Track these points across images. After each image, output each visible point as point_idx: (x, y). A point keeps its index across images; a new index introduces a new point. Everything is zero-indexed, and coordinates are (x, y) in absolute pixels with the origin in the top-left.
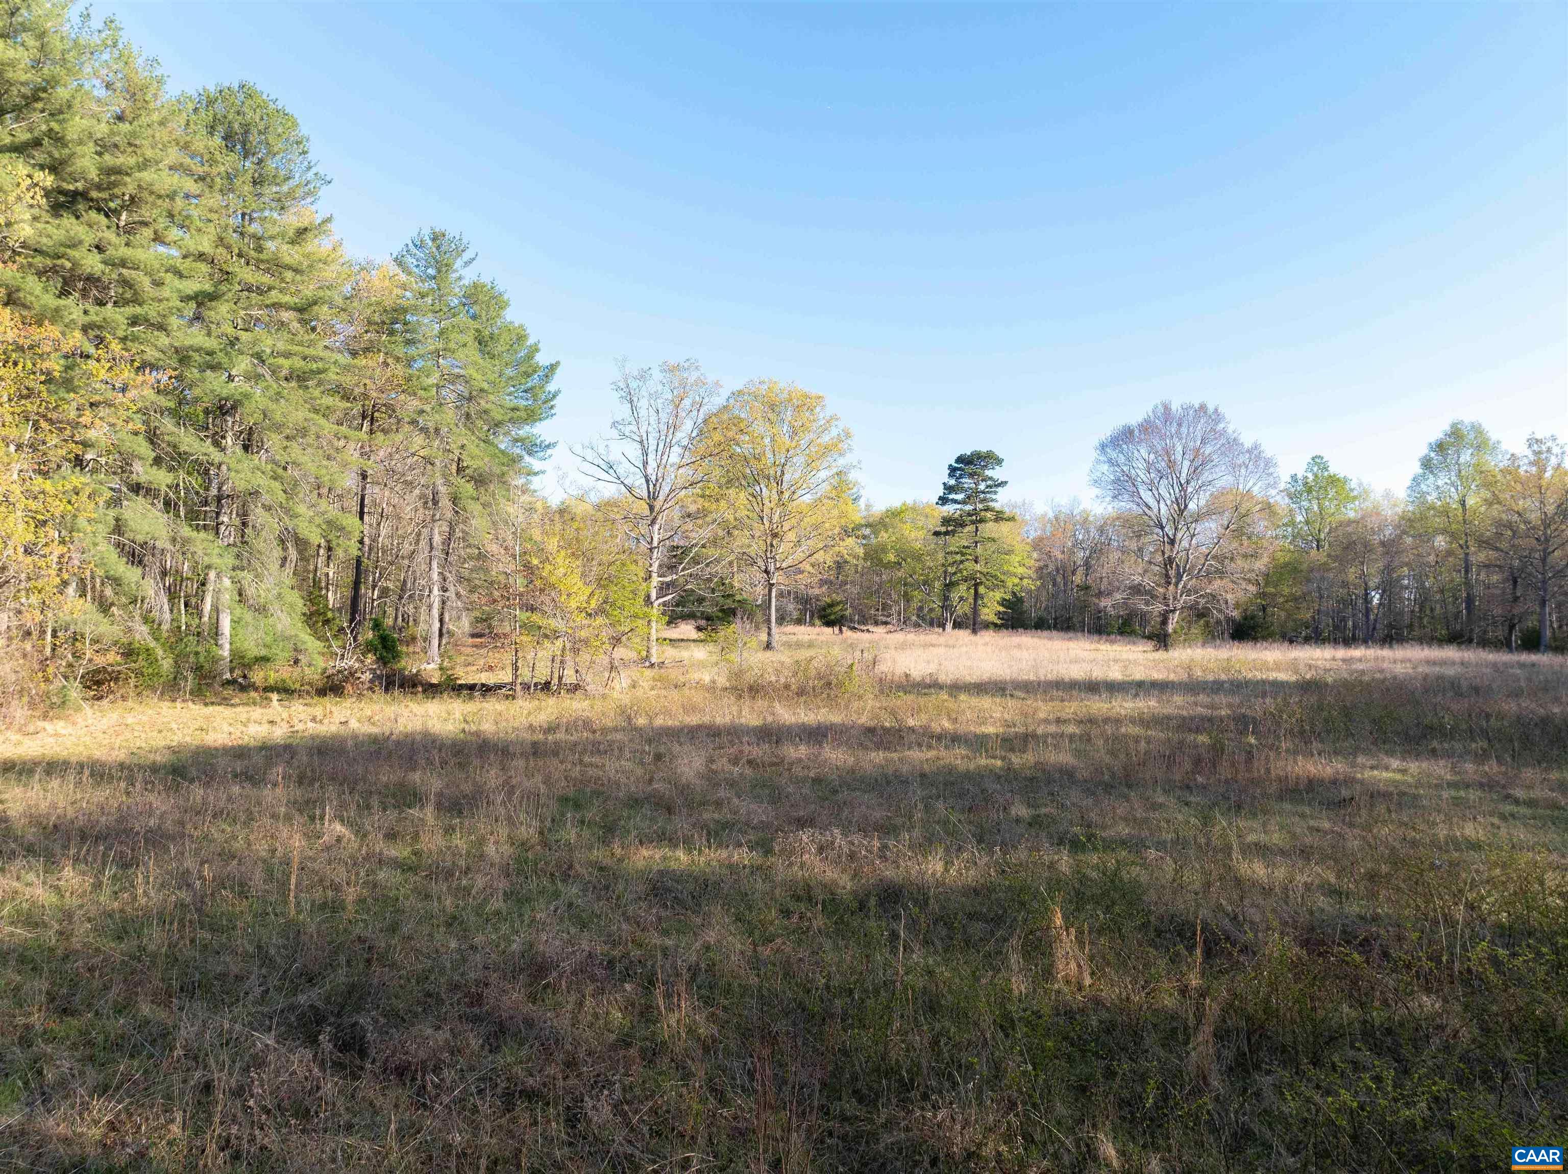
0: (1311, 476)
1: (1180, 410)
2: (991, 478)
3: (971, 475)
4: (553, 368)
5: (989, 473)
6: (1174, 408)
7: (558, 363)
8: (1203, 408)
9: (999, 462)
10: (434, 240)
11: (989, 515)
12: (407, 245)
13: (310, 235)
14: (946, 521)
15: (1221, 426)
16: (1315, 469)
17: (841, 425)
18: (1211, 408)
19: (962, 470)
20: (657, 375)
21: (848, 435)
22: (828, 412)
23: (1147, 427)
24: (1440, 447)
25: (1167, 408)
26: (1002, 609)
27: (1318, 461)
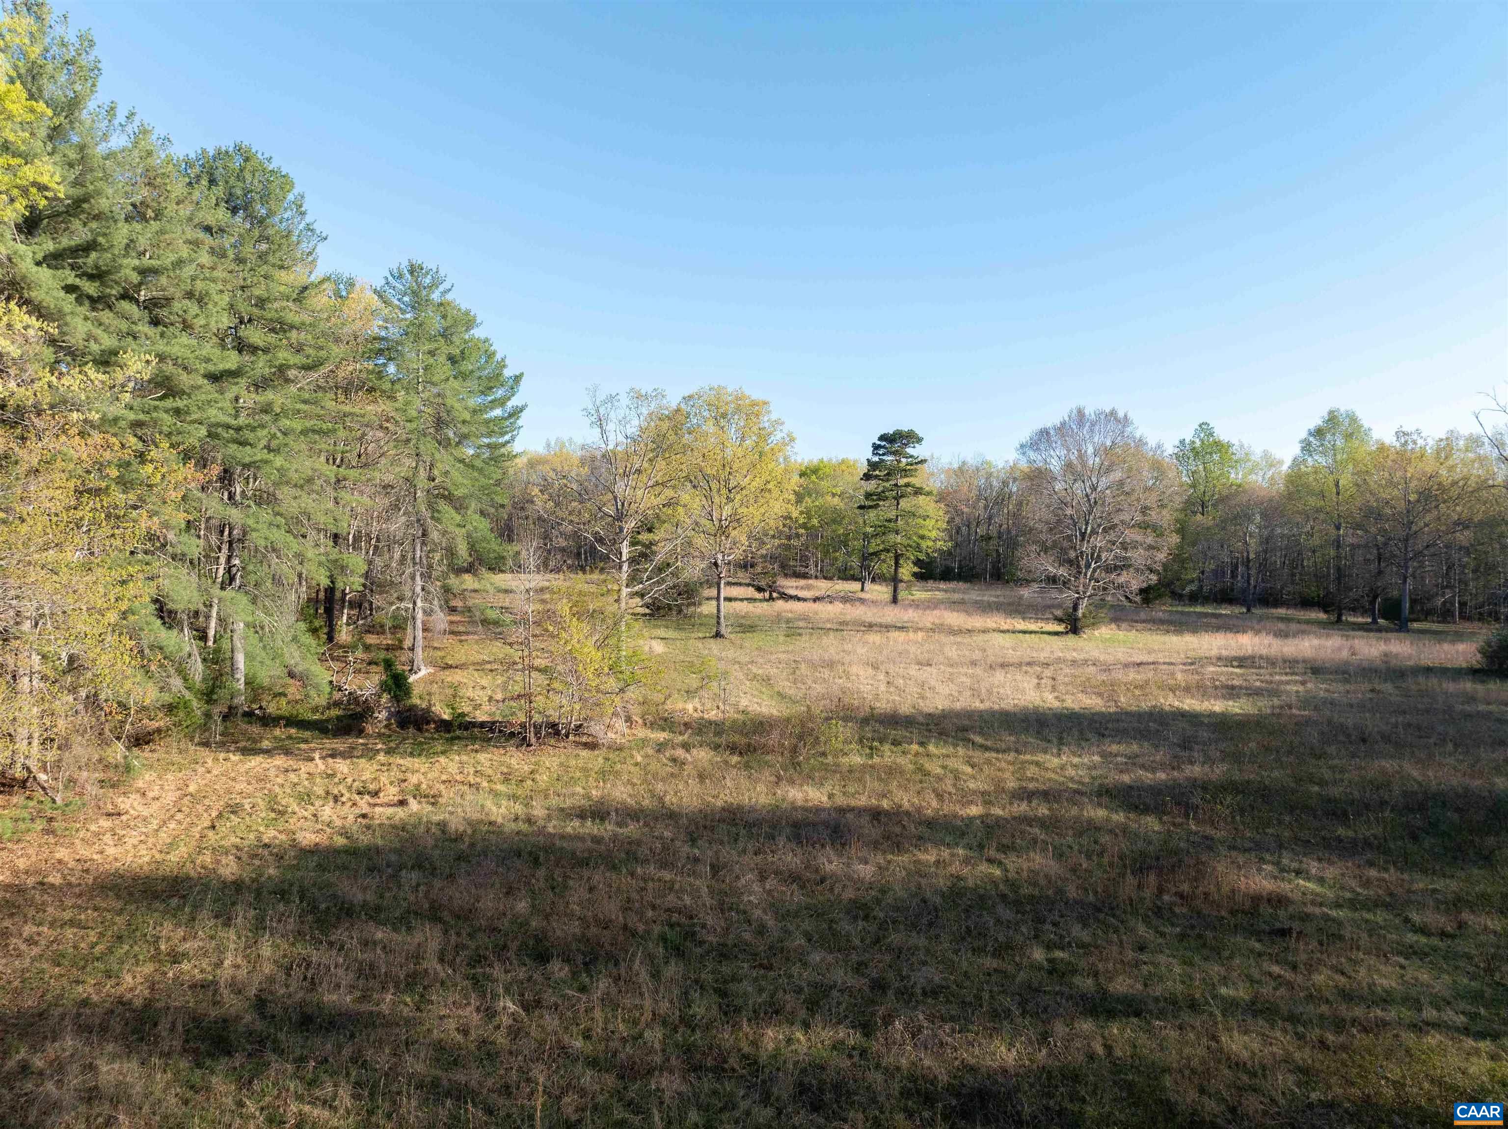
0: (1198, 443)
1: (1093, 416)
2: (911, 456)
3: (894, 453)
4: (517, 379)
5: (909, 450)
6: (1087, 412)
7: (522, 374)
8: (1113, 413)
9: (919, 440)
10: (411, 272)
11: (909, 489)
12: (387, 278)
13: (312, 292)
14: (868, 496)
15: (1129, 429)
16: (1202, 435)
17: (786, 429)
18: (1121, 414)
19: (884, 447)
20: (625, 401)
21: (792, 440)
22: (774, 417)
23: (1062, 429)
24: (1319, 433)
25: (1080, 413)
26: (916, 569)
27: (1204, 427)
